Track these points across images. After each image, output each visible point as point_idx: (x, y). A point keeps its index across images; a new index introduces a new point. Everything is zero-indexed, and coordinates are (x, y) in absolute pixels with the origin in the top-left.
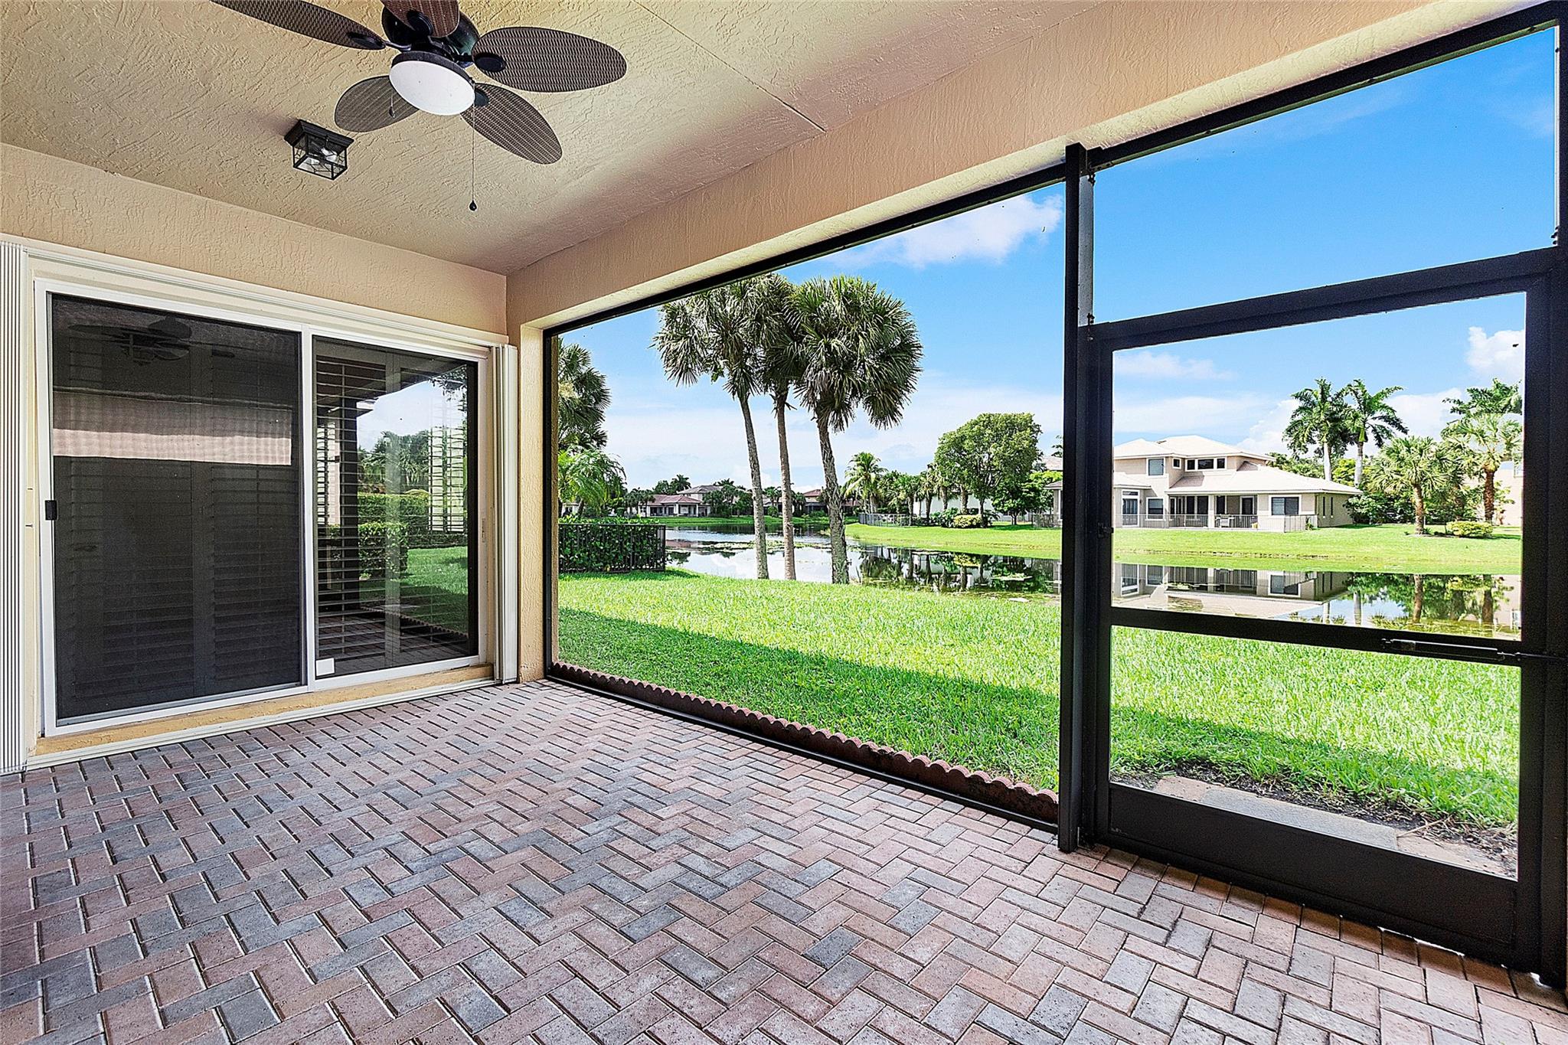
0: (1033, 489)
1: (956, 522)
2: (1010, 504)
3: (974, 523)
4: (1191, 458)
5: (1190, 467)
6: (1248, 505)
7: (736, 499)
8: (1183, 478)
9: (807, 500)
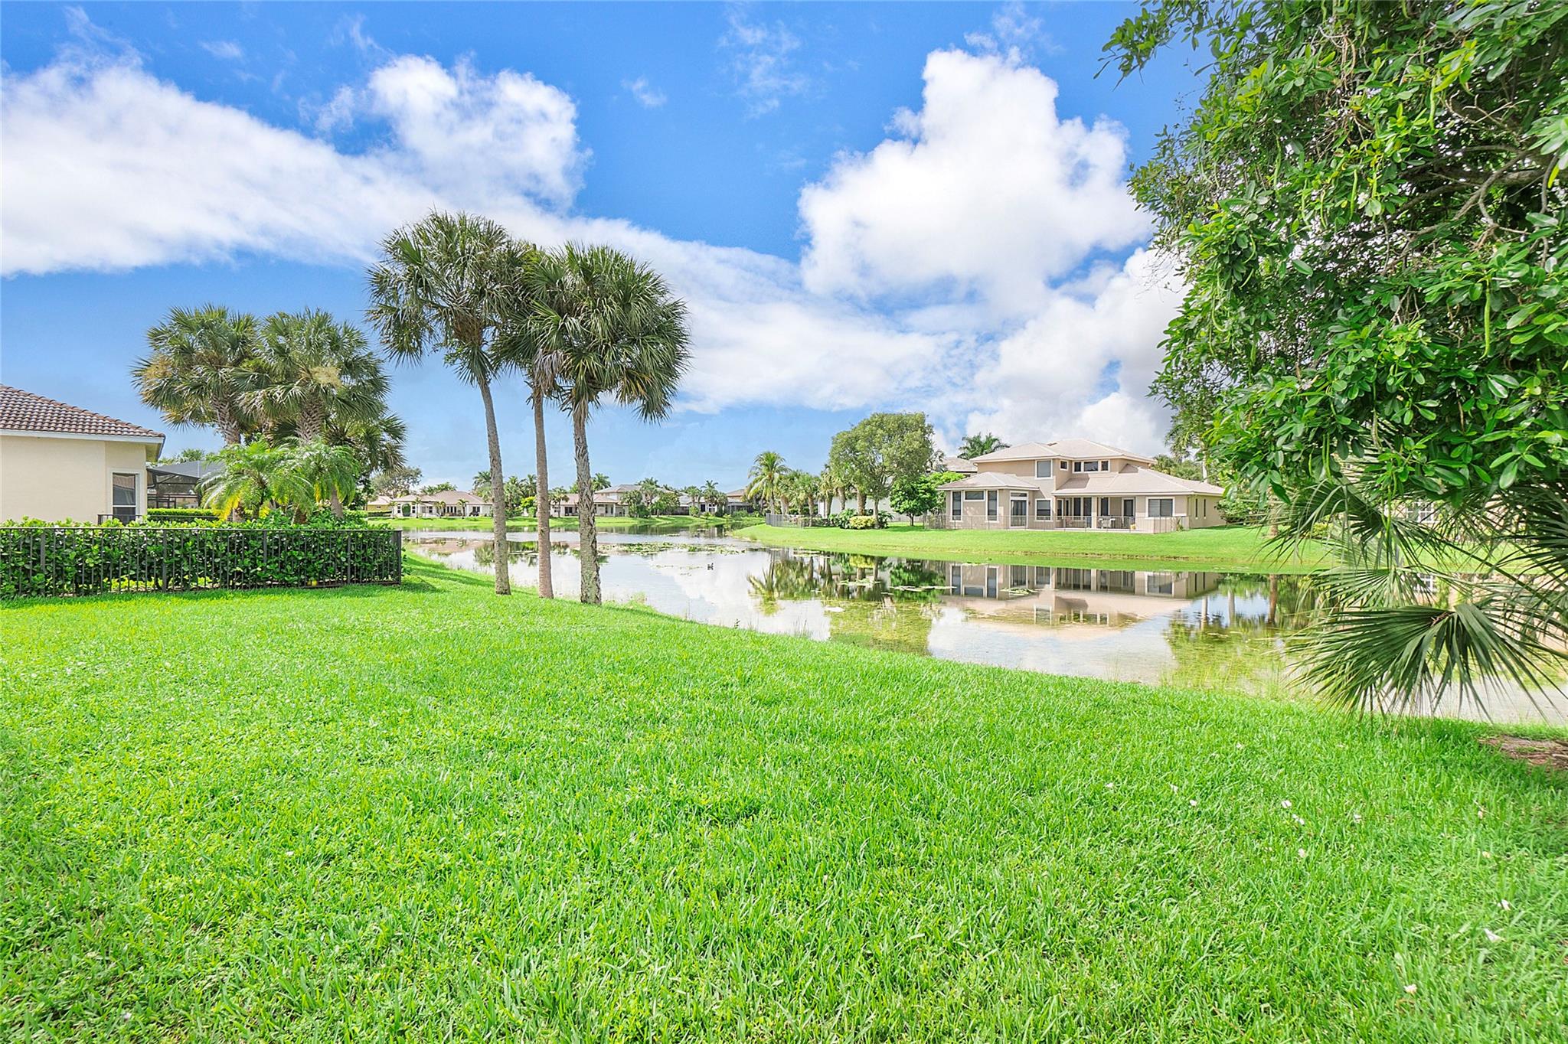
0: (929, 490)
1: (852, 524)
2: (906, 505)
3: (869, 524)
4: (1078, 460)
5: (1077, 468)
6: (1129, 506)
7: (657, 499)
8: (1070, 480)
9: (730, 500)
